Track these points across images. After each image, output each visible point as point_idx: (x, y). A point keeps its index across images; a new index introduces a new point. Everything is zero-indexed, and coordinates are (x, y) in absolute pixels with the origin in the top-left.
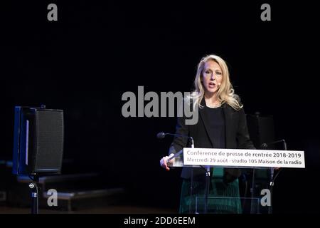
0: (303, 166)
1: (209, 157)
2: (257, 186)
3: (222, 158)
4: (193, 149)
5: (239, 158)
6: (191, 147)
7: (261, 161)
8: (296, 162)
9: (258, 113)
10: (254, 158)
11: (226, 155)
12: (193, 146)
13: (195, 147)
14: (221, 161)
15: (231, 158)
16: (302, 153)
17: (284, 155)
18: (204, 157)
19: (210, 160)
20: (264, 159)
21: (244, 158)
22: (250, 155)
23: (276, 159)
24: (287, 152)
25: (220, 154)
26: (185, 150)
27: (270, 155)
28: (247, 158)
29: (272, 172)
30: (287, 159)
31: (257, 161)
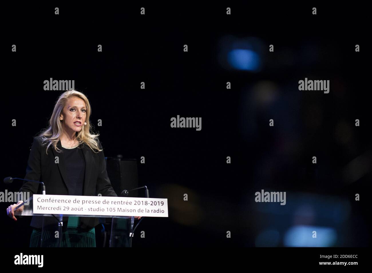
0: (166, 215)
1: (62, 205)
2: (117, 237)
3: (76, 205)
4: (44, 196)
5: (96, 206)
6: (42, 194)
7: (119, 210)
8: (158, 211)
9: (119, 156)
10: (113, 206)
11: (81, 202)
12: (44, 192)
13: (47, 194)
14: (76, 209)
15: (86, 206)
16: (165, 201)
17: (146, 203)
18: (56, 205)
19: (63, 208)
20: (124, 207)
21: (102, 206)
22: (108, 202)
23: (137, 207)
24: (149, 200)
25: (75, 201)
26: (35, 196)
27: (131, 203)
28: (105, 206)
29: (133, 222)
30: (149, 207)
31: (116, 209)
